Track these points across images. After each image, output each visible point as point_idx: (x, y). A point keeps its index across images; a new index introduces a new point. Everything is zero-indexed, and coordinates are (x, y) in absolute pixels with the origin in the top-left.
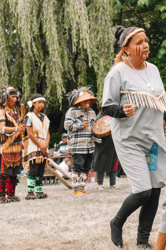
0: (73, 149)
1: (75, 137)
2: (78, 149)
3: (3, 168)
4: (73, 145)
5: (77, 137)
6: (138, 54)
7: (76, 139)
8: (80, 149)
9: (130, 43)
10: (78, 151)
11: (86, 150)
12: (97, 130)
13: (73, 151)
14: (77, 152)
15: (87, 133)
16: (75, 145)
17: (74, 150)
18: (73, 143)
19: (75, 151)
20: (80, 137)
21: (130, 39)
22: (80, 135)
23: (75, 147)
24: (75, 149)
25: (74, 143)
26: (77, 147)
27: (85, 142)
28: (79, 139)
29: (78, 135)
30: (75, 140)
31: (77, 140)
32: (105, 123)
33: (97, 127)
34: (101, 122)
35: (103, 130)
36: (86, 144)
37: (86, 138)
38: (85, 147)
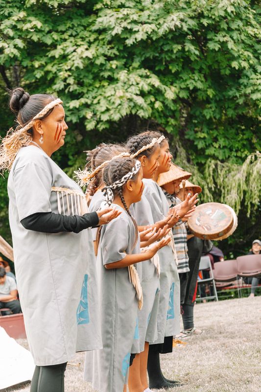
6: (57, 137)
9: (49, 116)
21: (52, 110)
27: (182, 252)
32: (209, 215)
33: (197, 222)
34: (201, 215)
35: (212, 227)
36: (184, 255)
37: (183, 245)
38: (184, 260)
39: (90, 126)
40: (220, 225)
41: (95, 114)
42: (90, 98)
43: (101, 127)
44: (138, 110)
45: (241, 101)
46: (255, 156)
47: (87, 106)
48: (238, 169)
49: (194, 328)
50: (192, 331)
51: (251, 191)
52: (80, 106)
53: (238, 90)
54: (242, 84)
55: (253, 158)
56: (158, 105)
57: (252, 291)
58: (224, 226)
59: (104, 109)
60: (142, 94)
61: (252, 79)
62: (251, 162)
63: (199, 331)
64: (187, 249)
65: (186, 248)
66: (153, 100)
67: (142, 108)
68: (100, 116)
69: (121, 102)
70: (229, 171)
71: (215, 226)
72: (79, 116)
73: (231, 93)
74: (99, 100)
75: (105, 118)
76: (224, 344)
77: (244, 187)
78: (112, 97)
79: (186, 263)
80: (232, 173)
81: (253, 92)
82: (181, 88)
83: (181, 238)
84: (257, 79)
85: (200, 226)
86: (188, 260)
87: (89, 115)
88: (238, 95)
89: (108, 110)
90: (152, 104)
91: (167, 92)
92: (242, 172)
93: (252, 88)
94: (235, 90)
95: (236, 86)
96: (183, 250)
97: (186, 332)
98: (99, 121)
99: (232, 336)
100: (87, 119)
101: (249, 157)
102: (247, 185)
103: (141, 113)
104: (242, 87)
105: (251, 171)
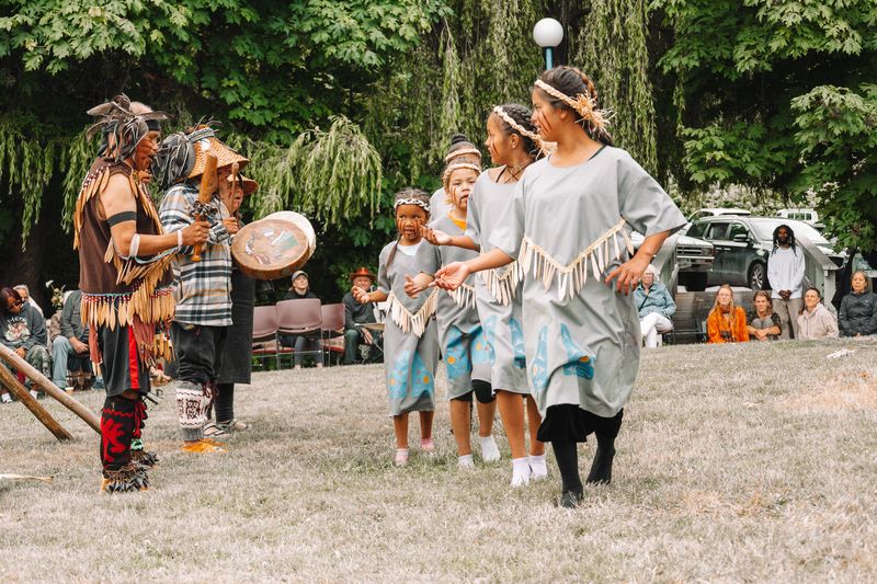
0: (193, 312)
1: (198, 276)
2: (208, 312)
3: (135, 370)
4: (191, 301)
5: (203, 276)
7: (200, 279)
8: (212, 311)
10: (206, 319)
11: (228, 316)
12: (252, 259)
13: (192, 319)
14: (203, 323)
15: (220, 263)
16: (199, 300)
17: (196, 315)
18: (193, 293)
19: (199, 319)
20: (210, 275)
22: (210, 268)
23: (197, 308)
24: (200, 312)
25: (196, 295)
26: (204, 308)
27: (224, 291)
28: (207, 280)
29: (204, 269)
30: (197, 284)
31: (203, 284)
32: (269, 238)
33: (248, 250)
34: (255, 237)
35: (272, 259)
36: (226, 297)
37: (224, 280)
38: (225, 306)
39: (32, 64)
40: (285, 256)
41: (41, 44)
42: (32, 14)
43: (54, 68)
44: (123, 43)
45: (292, 42)
46: (312, 133)
47: (25, 28)
48: (280, 154)
49: (235, 420)
50: (231, 425)
51: (303, 191)
52: (12, 27)
53: (287, 21)
54: (294, 12)
55: (309, 137)
56: (155, 35)
57: (296, 358)
58: (292, 259)
59: (58, 36)
60: (131, 15)
61: (312, 6)
62: (304, 144)
63: (241, 424)
64: (230, 288)
65: (230, 285)
66: (148, 27)
67: (132, 39)
68: (52, 49)
69: (94, 26)
70: (266, 155)
71: (276, 257)
72: (11, 46)
73: (274, 26)
74: (50, 20)
75: (62, 52)
76: (296, 449)
77: (290, 183)
78: (75, 16)
79: (228, 310)
80: (271, 159)
81: (315, 30)
82: (195, 10)
83: (224, 268)
84: (322, 8)
85: (251, 255)
86: (230, 306)
87: (31, 45)
88: (288, 32)
89: (66, 38)
90: (146, 34)
91: (173, 15)
92: (288, 158)
93: (312, 22)
94: (282, 22)
95: (285, 15)
96: (225, 288)
97: (220, 426)
98: (49, 57)
99: (304, 434)
100: (27, 50)
101: (303, 135)
102: (297, 181)
103: (130, 48)
104: (295, 17)
105: (303, 159)
